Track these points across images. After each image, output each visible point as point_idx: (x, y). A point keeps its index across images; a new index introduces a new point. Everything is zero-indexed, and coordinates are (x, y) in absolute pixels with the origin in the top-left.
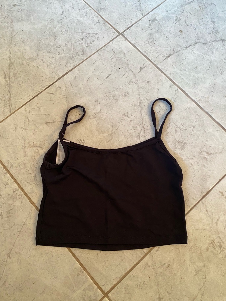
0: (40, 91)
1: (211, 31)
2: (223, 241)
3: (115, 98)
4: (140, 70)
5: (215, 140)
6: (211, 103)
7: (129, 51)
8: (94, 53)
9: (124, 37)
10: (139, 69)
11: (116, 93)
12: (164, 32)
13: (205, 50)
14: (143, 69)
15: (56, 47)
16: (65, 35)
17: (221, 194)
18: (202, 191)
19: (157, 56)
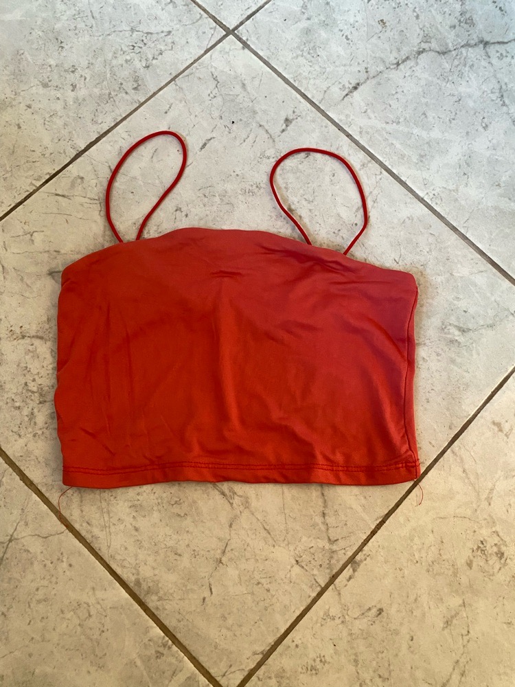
0: (28, 188)
1: (457, 21)
2: (505, 542)
3: (226, 200)
4: (285, 125)
5: (476, 294)
6: (463, 203)
7: (253, 78)
8: (167, 85)
9: (240, 39)
10: (282, 122)
11: (228, 186)
12: (341, 26)
13: (443, 69)
14: (294, 122)
15: (65, 71)
16: (87, 38)
17: (496, 429)
18: (452, 424)
19: (325, 89)
